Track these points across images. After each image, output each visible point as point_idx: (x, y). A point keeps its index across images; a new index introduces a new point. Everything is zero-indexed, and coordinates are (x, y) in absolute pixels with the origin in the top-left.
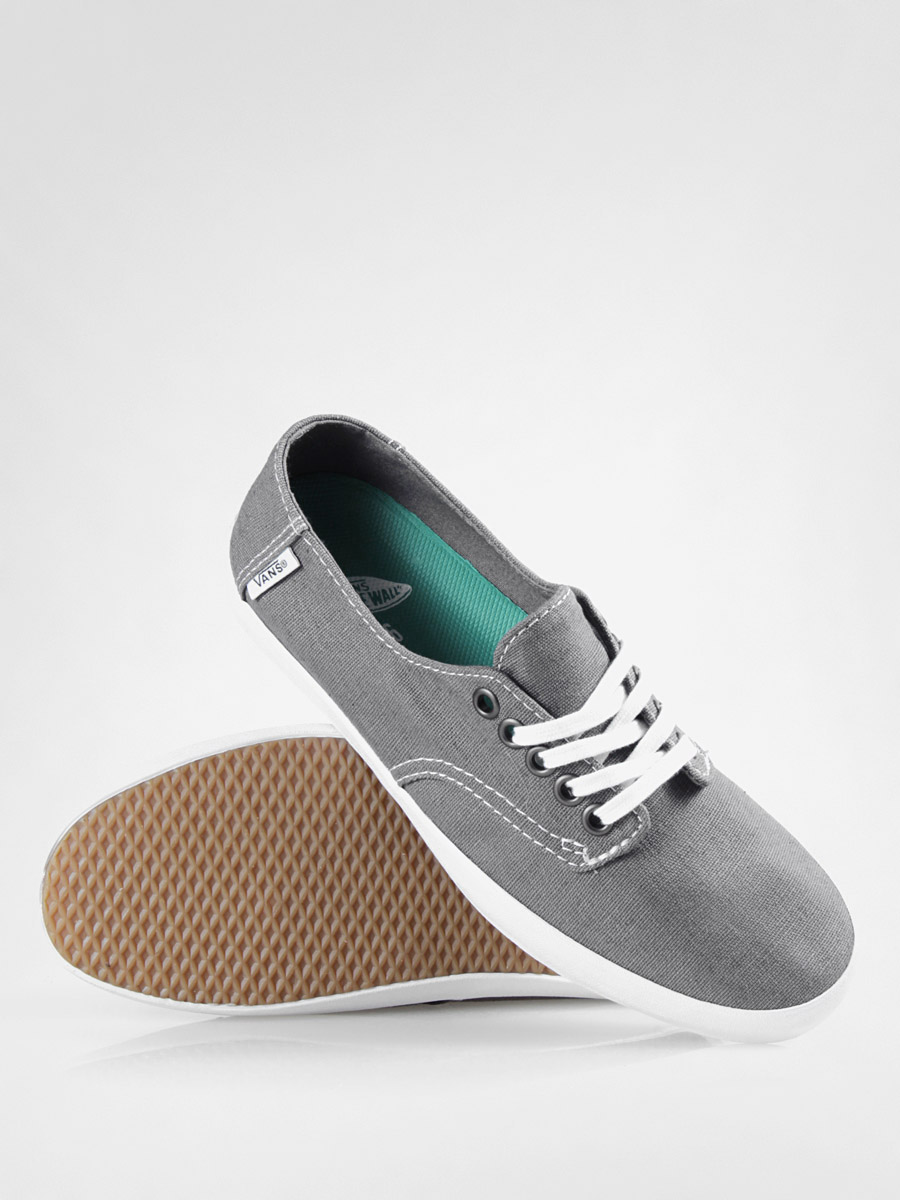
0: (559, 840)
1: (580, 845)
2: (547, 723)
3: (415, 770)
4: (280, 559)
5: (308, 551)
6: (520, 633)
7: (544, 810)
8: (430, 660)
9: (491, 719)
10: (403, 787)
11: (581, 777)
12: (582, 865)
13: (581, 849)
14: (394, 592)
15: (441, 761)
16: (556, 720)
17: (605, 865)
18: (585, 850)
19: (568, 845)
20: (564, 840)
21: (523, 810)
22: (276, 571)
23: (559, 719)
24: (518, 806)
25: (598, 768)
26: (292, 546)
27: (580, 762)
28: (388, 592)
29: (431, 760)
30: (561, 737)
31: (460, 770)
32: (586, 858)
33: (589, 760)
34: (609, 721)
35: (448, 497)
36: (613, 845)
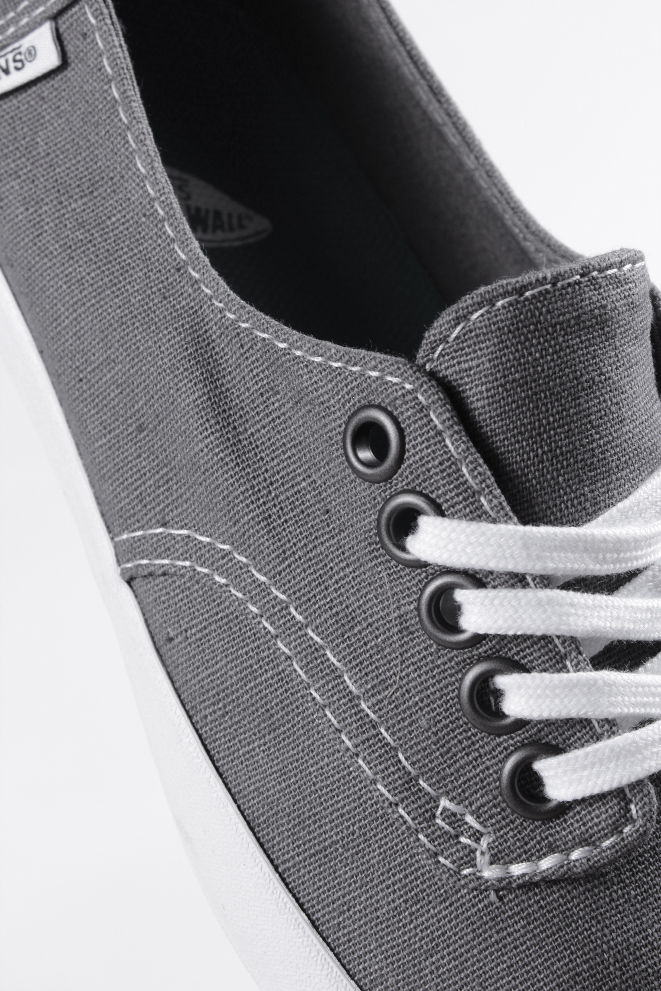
0: (436, 800)
1: (477, 826)
2: (502, 527)
3: (167, 552)
4: (25, 43)
5: (85, 35)
6: (499, 304)
7: (423, 722)
8: (274, 322)
9: (373, 481)
10: (129, 582)
11: (534, 674)
12: (466, 872)
13: (477, 836)
14: (235, 221)
15: (226, 547)
16: (521, 528)
17: (519, 887)
18: (484, 843)
19: (450, 817)
20: (444, 803)
21: (376, 707)
22: (12, 65)
23: (530, 529)
24: (367, 695)
25: (577, 668)
26: (55, 17)
27: (544, 637)
28: (225, 218)
29: (205, 539)
30: (520, 569)
31: (263, 579)
32: (481, 860)
33: (564, 640)
34: (631, 576)
35: (409, 53)
36: (552, 849)
